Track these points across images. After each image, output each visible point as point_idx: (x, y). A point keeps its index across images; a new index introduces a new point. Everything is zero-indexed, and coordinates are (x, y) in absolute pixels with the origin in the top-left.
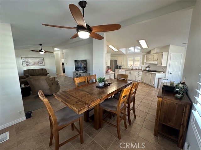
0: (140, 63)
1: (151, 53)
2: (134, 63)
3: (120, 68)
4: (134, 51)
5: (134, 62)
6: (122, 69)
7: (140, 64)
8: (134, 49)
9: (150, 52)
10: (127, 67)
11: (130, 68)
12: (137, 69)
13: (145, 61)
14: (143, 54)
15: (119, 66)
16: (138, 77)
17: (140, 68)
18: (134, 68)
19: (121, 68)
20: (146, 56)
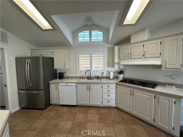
0: (104, 64)
1: (132, 41)
2: (91, 64)
3: (61, 76)
4: (90, 39)
5: (91, 62)
6: (68, 78)
7: (104, 67)
8: (90, 34)
9: (130, 39)
10: (78, 73)
11: (85, 76)
12: (99, 76)
13: (116, 60)
14: (109, 46)
15: (58, 72)
16: (109, 98)
17: (105, 75)
18: (93, 75)
19: (65, 76)
20: (116, 48)
